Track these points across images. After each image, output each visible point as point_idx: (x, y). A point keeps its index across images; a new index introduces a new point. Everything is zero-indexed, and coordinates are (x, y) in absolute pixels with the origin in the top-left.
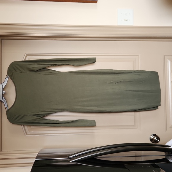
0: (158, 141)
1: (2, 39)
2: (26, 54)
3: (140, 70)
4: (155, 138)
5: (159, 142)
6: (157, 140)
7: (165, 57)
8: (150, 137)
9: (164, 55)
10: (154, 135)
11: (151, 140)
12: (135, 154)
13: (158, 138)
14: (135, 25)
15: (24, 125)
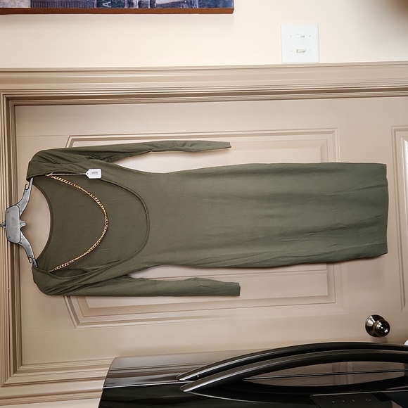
0: (387, 331)
1: (15, 105)
2: (71, 138)
3: (337, 162)
4: (379, 325)
5: (387, 333)
6: (383, 330)
7: (397, 133)
8: (367, 323)
9: (393, 128)
10: (376, 318)
11: (369, 329)
12: (333, 369)
13: (386, 325)
14: (323, 61)
15: (69, 297)
